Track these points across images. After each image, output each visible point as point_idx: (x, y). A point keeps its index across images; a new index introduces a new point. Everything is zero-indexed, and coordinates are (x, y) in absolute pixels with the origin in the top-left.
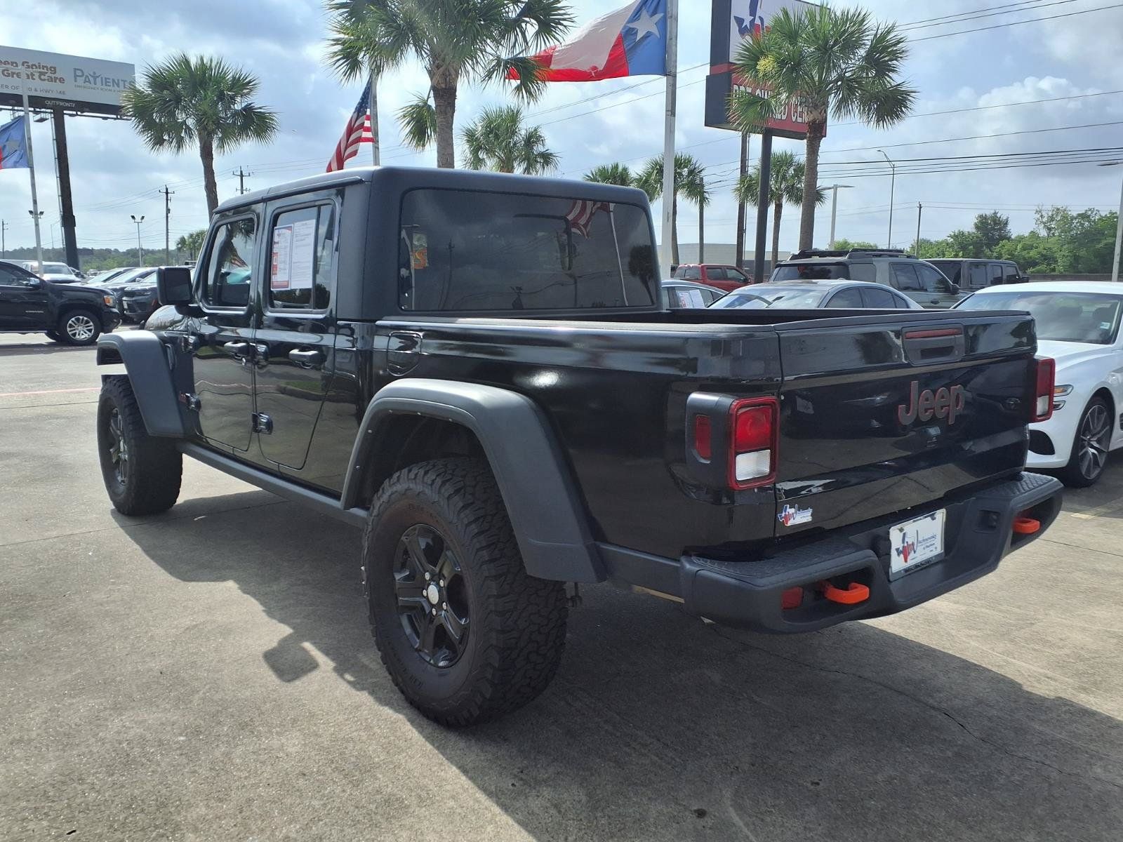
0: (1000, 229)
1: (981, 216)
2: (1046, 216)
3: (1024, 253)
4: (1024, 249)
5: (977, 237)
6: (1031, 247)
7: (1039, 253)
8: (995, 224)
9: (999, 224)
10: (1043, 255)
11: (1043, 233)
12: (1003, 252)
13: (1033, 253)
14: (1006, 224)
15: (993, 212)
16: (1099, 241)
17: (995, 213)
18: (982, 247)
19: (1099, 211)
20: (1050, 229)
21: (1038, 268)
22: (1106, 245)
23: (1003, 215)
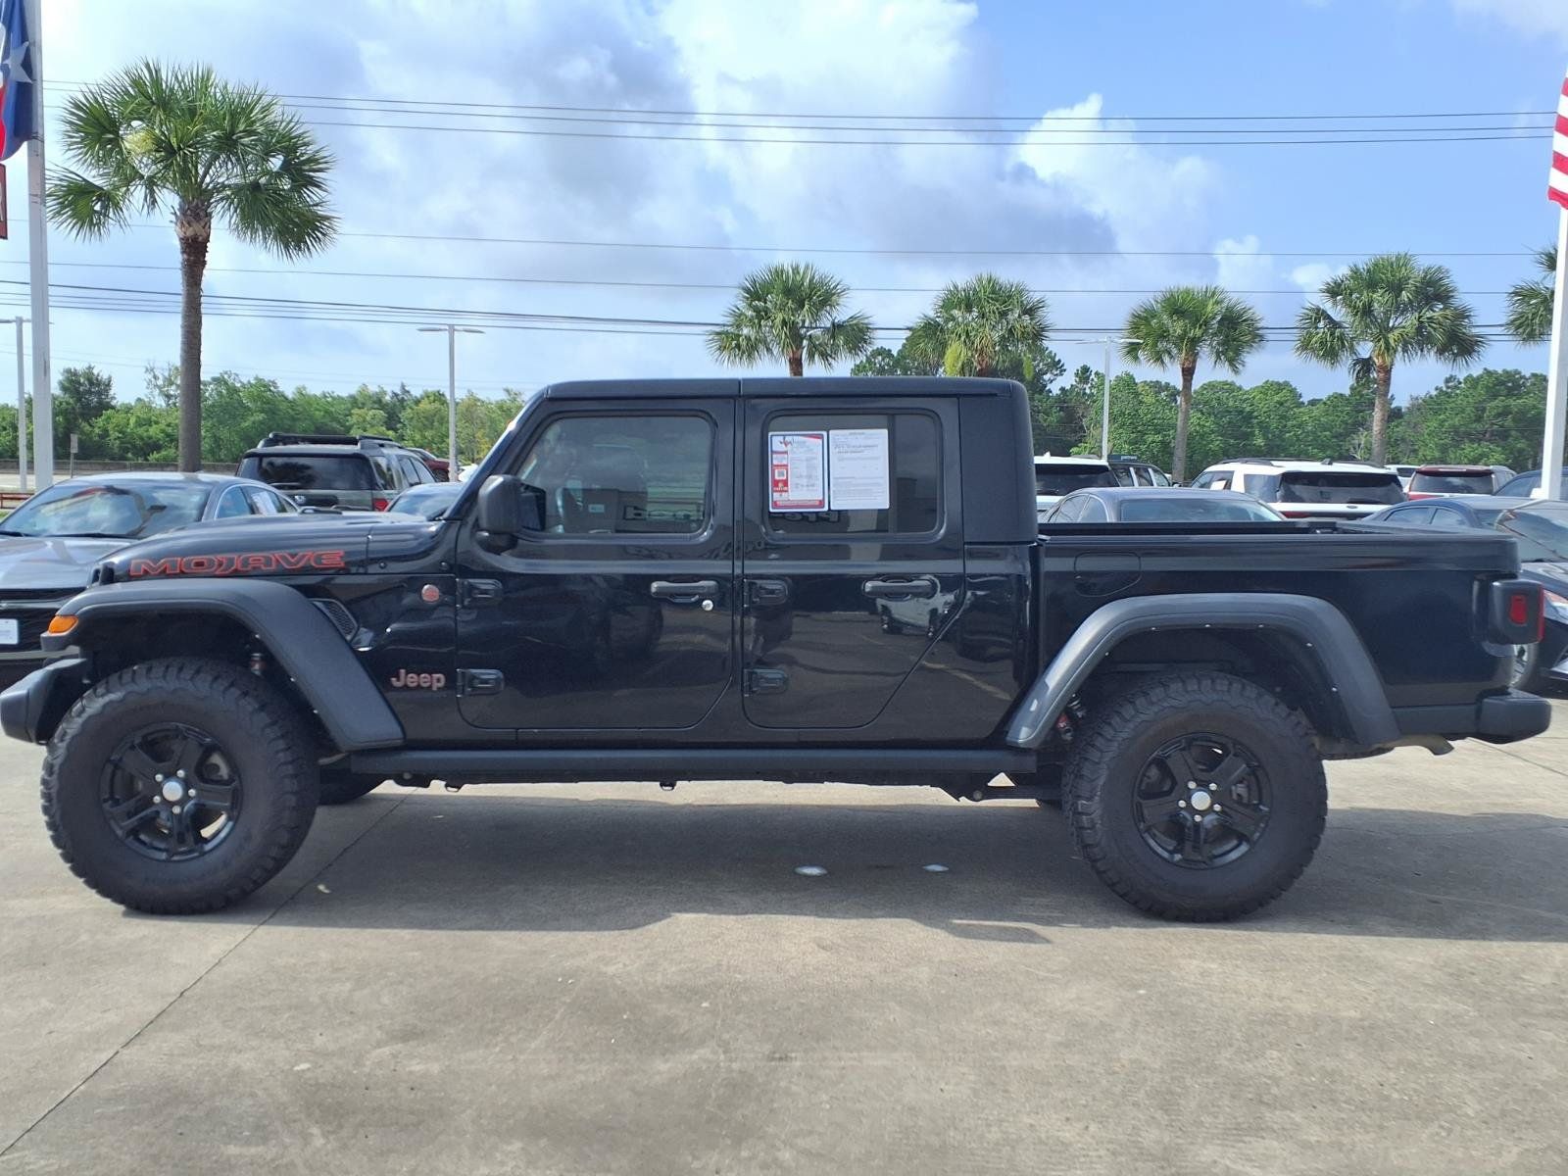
0: (99, 393)
1: (68, 371)
2: (161, 377)
3: (141, 431)
4: (139, 423)
5: (68, 403)
6: (149, 423)
7: (163, 431)
8: (91, 383)
9: (99, 385)
10: (168, 435)
11: (160, 402)
12: (110, 427)
13: (153, 431)
14: (108, 385)
15: (87, 365)
16: (244, 418)
17: (90, 368)
18: (76, 419)
19: (237, 375)
20: (168, 396)
21: (164, 453)
22: (254, 423)
23: (102, 371)
